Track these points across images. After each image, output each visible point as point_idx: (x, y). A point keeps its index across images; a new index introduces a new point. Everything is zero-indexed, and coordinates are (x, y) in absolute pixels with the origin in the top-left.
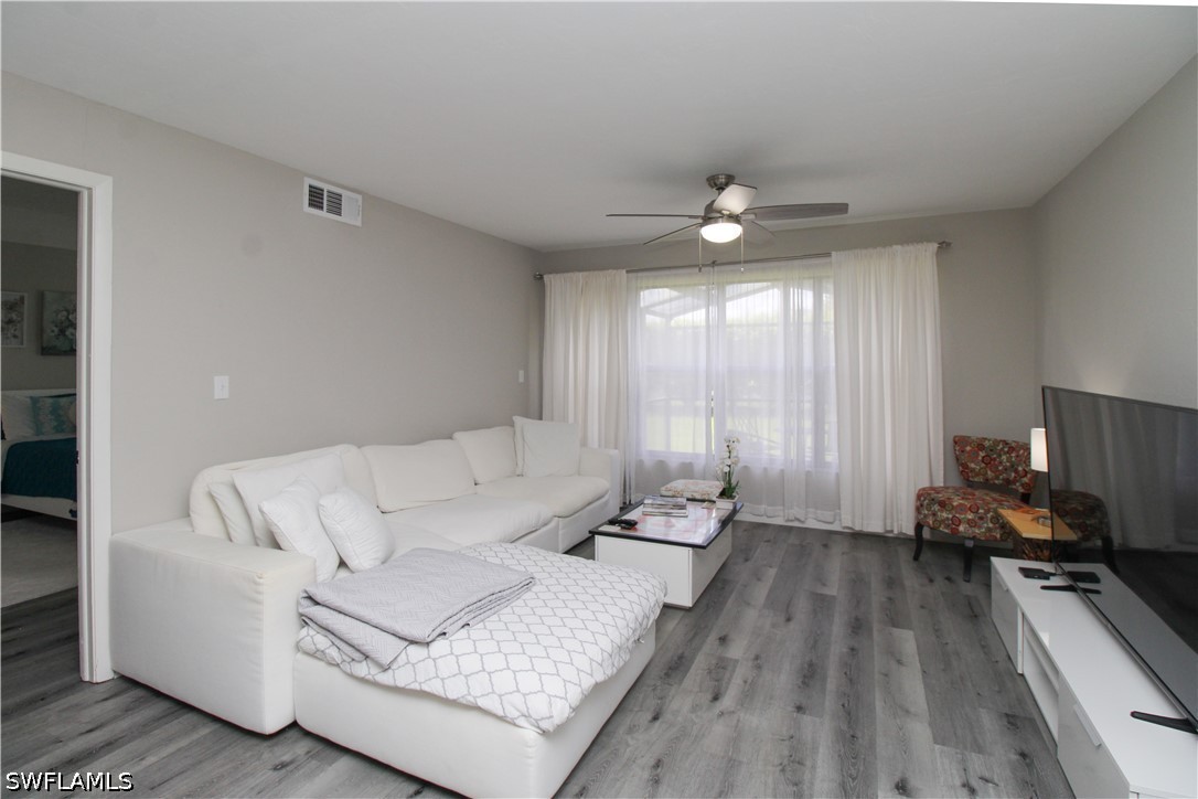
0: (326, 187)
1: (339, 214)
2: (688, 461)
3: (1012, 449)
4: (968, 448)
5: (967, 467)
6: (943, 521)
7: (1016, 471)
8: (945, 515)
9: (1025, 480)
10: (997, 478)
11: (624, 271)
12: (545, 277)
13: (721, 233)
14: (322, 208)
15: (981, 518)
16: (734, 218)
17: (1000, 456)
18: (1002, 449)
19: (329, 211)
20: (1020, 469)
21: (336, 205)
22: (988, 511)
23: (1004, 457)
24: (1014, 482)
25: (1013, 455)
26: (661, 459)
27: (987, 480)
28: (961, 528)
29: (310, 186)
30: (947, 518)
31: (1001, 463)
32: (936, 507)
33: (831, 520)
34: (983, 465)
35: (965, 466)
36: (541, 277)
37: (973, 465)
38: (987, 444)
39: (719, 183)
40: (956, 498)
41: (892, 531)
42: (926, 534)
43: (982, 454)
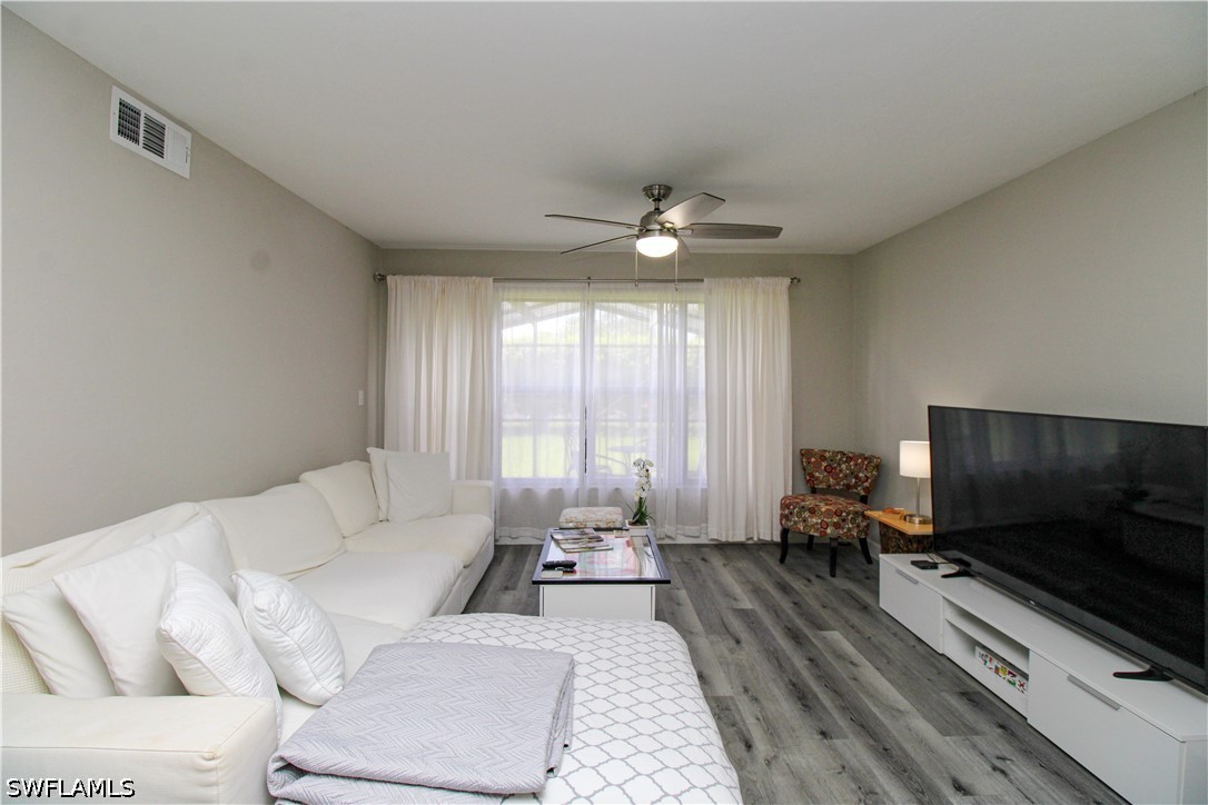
0: (144, 110)
1: (161, 154)
2: (557, 487)
3: (849, 459)
4: (813, 460)
5: (813, 476)
6: (813, 526)
7: (857, 477)
8: (814, 520)
9: (866, 484)
10: (838, 484)
11: (491, 279)
12: (389, 278)
13: (657, 247)
14: (136, 141)
15: (844, 520)
16: (673, 232)
17: (839, 465)
18: (840, 460)
19: (147, 147)
20: (861, 475)
21: (156, 142)
22: (848, 514)
23: (844, 466)
24: (856, 486)
25: (852, 463)
26: (528, 487)
27: (829, 486)
28: (829, 531)
29: (121, 103)
30: (817, 523)
31: (841, 471)
32: (807, 514)
33: (697, 534)
34: (826, 474)
35: (811, 475)
36: (383, 278)
37: (817, 474)
38: (827, 455)
39: (660, 194)
40: (822, 504)
41: (751, 538)
42: (791, 539)
43: (824, 464)
